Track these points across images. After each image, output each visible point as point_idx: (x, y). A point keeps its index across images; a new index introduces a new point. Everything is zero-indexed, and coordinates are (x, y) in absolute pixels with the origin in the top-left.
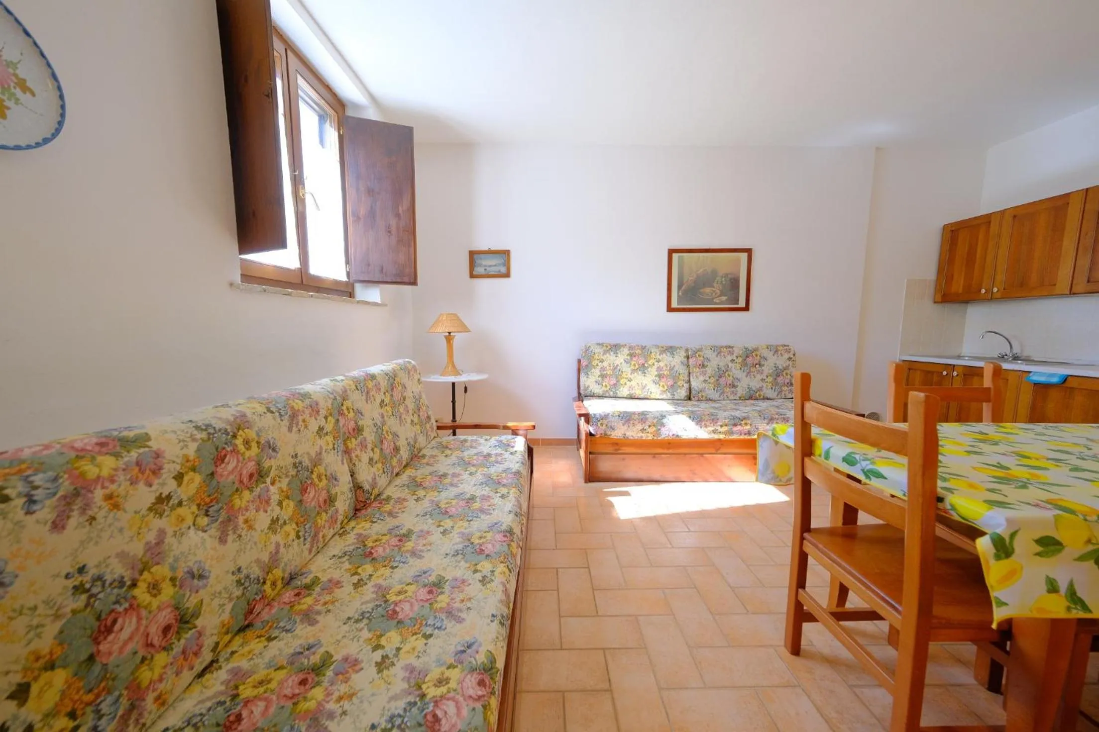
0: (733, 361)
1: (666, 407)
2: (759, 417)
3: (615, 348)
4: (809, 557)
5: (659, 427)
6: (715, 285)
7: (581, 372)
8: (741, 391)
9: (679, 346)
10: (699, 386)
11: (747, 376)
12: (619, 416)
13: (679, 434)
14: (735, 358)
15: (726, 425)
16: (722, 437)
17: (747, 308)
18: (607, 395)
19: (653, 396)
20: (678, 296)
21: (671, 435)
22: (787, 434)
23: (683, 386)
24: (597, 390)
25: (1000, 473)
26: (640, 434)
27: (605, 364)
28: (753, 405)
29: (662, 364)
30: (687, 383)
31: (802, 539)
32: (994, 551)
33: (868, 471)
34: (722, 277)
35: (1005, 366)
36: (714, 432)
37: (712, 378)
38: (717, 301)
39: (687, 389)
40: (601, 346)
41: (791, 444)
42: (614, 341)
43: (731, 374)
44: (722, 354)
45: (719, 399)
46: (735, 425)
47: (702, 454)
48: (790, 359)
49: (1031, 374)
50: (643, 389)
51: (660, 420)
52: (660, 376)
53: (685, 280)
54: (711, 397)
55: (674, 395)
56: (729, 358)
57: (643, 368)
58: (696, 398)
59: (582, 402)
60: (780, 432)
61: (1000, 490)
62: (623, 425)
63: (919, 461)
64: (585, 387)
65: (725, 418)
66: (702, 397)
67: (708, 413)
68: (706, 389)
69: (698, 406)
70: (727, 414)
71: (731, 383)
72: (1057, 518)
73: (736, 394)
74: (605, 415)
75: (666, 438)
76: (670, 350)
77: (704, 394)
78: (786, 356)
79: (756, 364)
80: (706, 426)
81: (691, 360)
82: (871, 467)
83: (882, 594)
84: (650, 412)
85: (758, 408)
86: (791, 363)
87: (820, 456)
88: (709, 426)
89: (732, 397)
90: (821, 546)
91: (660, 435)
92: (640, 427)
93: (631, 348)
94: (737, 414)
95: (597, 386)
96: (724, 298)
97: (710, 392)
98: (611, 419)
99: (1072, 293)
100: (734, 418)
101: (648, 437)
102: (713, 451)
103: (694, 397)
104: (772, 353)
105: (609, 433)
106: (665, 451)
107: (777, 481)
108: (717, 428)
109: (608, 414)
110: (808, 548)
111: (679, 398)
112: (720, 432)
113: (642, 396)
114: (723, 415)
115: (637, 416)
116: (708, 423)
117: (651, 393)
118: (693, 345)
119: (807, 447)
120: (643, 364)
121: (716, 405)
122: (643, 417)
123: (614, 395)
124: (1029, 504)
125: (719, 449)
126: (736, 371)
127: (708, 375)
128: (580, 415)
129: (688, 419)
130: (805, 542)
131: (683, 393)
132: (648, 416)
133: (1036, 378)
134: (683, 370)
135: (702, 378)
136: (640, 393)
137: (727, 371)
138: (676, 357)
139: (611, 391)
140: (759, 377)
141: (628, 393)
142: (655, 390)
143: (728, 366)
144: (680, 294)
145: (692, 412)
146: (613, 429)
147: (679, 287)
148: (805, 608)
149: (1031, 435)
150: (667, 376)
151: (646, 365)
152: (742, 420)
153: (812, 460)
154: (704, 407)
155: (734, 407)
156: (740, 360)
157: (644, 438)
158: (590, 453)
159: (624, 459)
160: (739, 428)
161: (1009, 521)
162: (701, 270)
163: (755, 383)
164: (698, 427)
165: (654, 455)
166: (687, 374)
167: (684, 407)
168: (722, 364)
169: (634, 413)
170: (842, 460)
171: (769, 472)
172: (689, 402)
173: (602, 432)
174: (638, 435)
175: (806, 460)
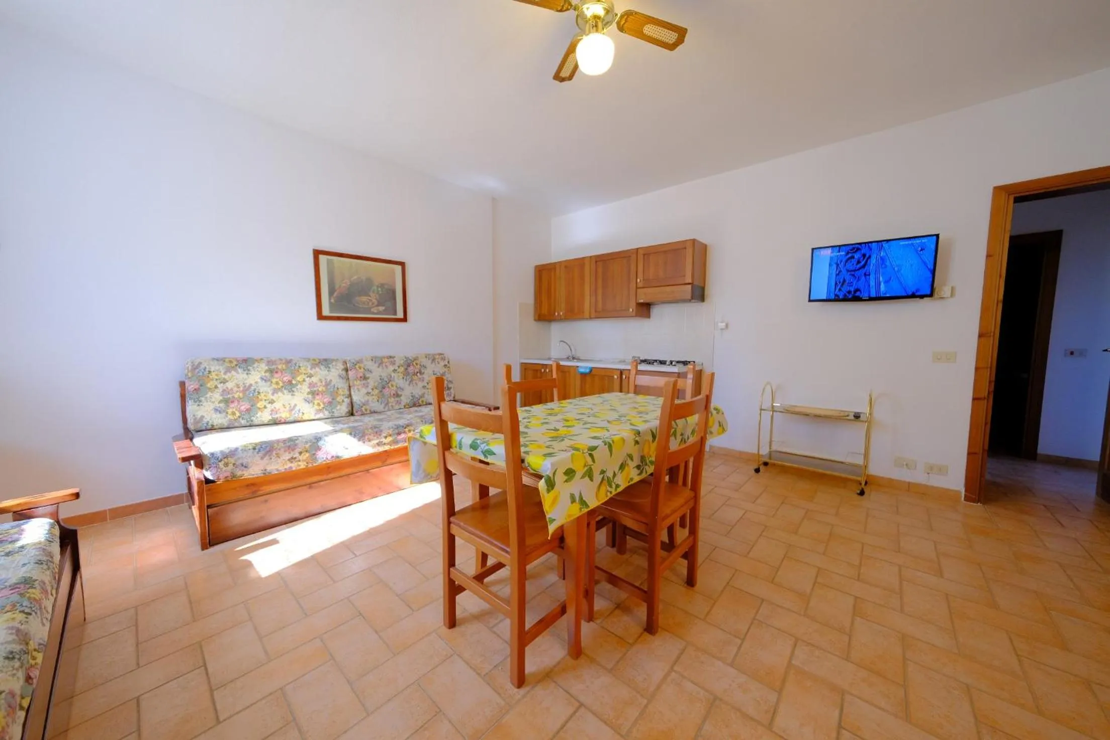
0: (395, 371)
1: (321, 427)
2: (421, 422)
3: (246, 363)
4: (457, 538)
5: (314, 452)
6: (371, 294)
7: (187, 399)
8: (405, 400)
9: (335, 358)
10: (361, 400)
11: (409, 385)
12: (254, 449)
13: (340, 455)
14: (397, 368)
15: (390, 435)
16: (387, 448)
17: (404, 320)
18: (236, 424)
19: (306, 417)
20: (330, 303)
21: (329, 458)
22: (430, 434)
23: (343, 401)
24: (219, 420)
25: (554, 434)
26: (289, 465)
27: (230, 385)
28: (416, 411)
29: (314, 379)
30: (348, 397)
31: (449, 523)
32: (546, 487)
33: (486, 451)
34: (378, 287)
35: (562, 363)
36: (378, 444)
37: (375, 390)
38: (375, 311)
39: (348, 404)
40: (222, 362)
41: (435, 442)
42: (241, 355)
43: (394, 384)
44: (384, 364)
45: (383, 410)
46: (399, 434)
47: (368, 470)
48: (445, 366)
49: (579, 368)
50: (292, 410)
51: (315, 442)
52: (314, 394)
53: (337, 287)
54: (376, 409)
55: (333, 412)
56: (391, 368)
57: (290, 386)
58: (360, 413)
59: (191, 439)
60: (426, 433)
61: (551, 446)
62: (262, 458)
63: (509, 436)
64: (195, 419)
65: (389, 428)
66: (366, 410)
67: (370, 426)
68: (370, 402)
69: (361, 421)
70: (391, 424)
71: (395, 393)
72: (572, 455)
73: (400, 403)
74: (230, 452)
75: (325, 462)
76: (325, 363)
77: (367, 407)
78: (442, 363)
79: (417, 373)
80: (370, 441)
81: (350, 372)
82: (487, 448)
83: (499, 545)
84: (300, 436)
85: (421, 414)
86: (446, 369)
87: (456, 447)
88: (373, 440)
89: (397, 407)
90: (462, 524)
91: (316, 459)
92: (287, 456)
93: (270, 362)
94: (401, 422)
95: (219, 415)
96: (381, 308)
97: (373, 405)
98: (240, 454)
99: (591, 318)
100: (398, 427)
101: (299, 466)
102: (380, 464)
103: (357, 412)
104: (430, 361)
105: (239, 473)
106: (324, 477)
107: (427, 478)
108: (381, 440)
109: (237, 449)
110: (455, 530)
111: (340, 415)
112: (385, 444)
113: (292, 419)
114: (387, 426)
115: (281, 444)
116: (371, 437)
117: (303, 413)
118: (351, 357)
119: (446, 441)
120: (290, 382)
121: (381, 417)
122: (290, 444)
123: (248, 424)
124: (563, 451)
125: (386, 460)
126: (399, 380)
127: (370, 387)
128: (186, 459)
129: (349, 436)
130: (452, 525)
131: (344, 409)
132: (297, 442)
133: (582, 370)
134: (341, 384)
135: (364, 391)
136: (288, 416)
137: (390, 381)
138: (333, 370)
139: (243, 419)
140: (421, 384)
141: (270, 418)
142: (309, 411)
143: (391, 376)
144: (332, 301)
145: (354, 427)
146: (246, 467)
147: (331, 292)
148: (456, 583)
149: (572, 406)
150: (323, 393)
151: (294, 382)
152: (405, 428)
153: (452, 453)
154: (369, 420)
155: (399, 416)
156: (402, 369)
157: (294, 469)
158: (209, 507)
159: (266, 501)
160: (403, 436)
161: (552, 464)
162: (355, 277)
163: (417, 391)
164: (361, 443)
165: (310, 485)
166: (346, 388)
167: (344, 424)
168: (384, 375)
169: (278, 441)
170: (469, 447)
171: (421, 472)
172: (352, 418)
173: (228, 474)
174: (286, 467)
175: (447, 453)
